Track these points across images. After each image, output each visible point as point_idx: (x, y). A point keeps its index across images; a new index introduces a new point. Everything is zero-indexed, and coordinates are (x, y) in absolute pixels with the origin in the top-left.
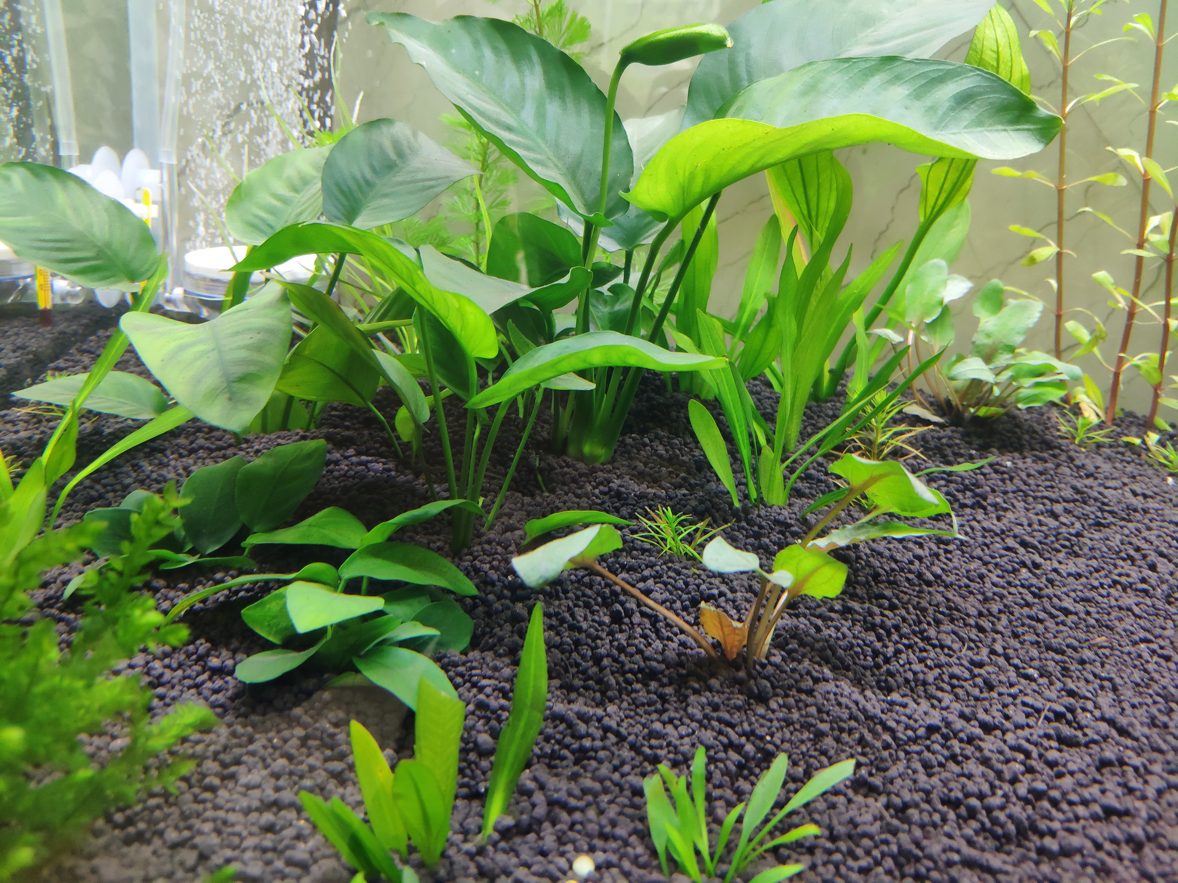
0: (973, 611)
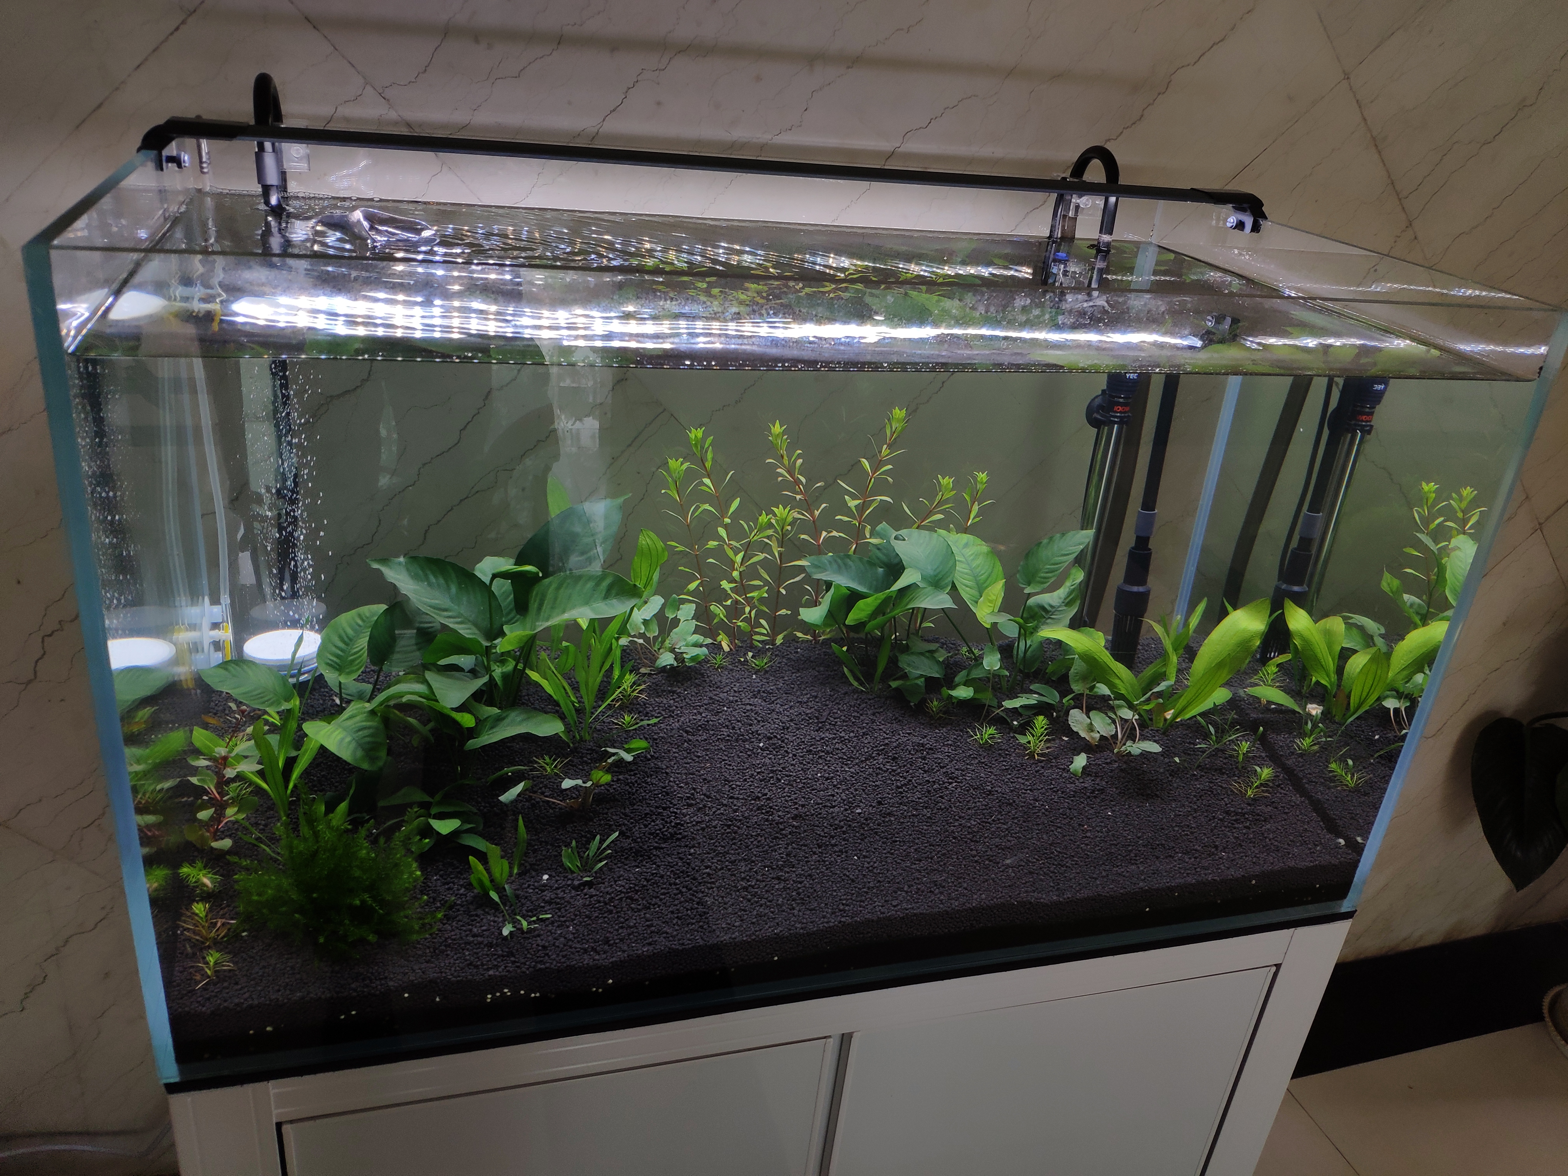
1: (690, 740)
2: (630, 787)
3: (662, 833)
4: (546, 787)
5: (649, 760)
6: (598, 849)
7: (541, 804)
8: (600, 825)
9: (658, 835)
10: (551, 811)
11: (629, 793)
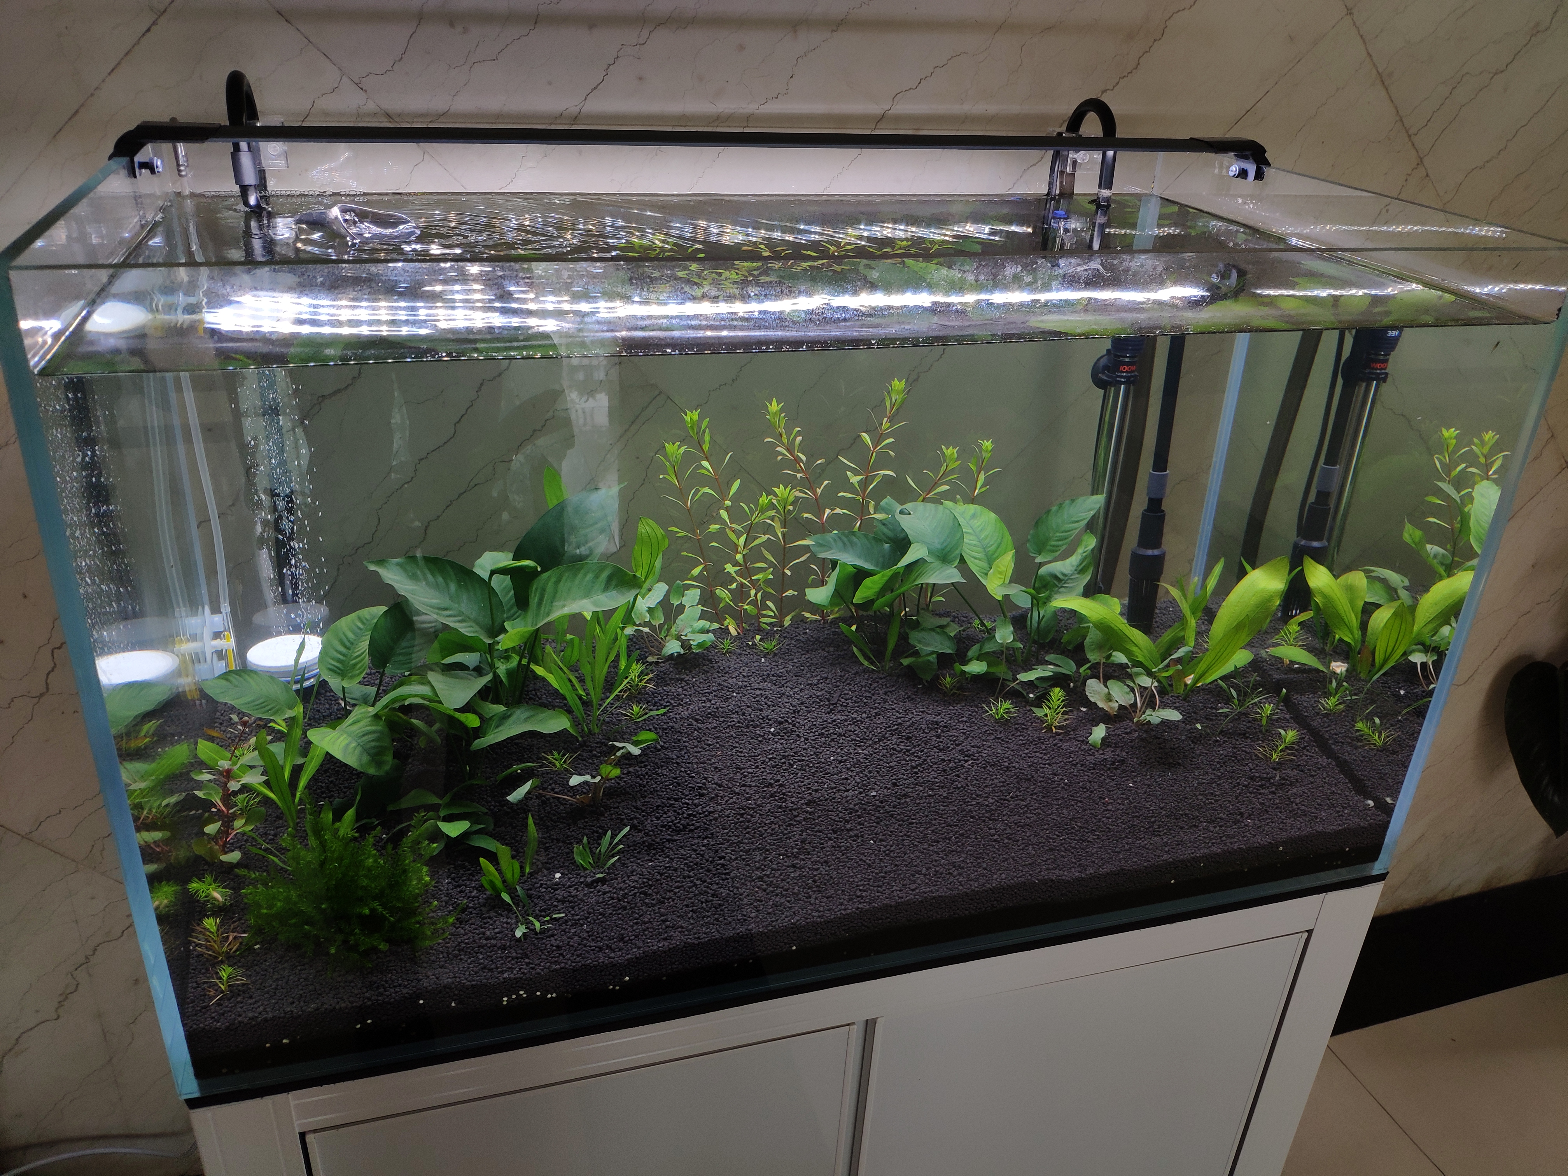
0: (675, 757)
1: (700, 729)
2: (641, 779)
3: (675, 825)
4: (555, 783)
5: (659, 750)
6: (610, 844)
7: (552, 801)
8: (612, 819)
9: (670, 827)
10: (562, 807)
11: (640, 785)
